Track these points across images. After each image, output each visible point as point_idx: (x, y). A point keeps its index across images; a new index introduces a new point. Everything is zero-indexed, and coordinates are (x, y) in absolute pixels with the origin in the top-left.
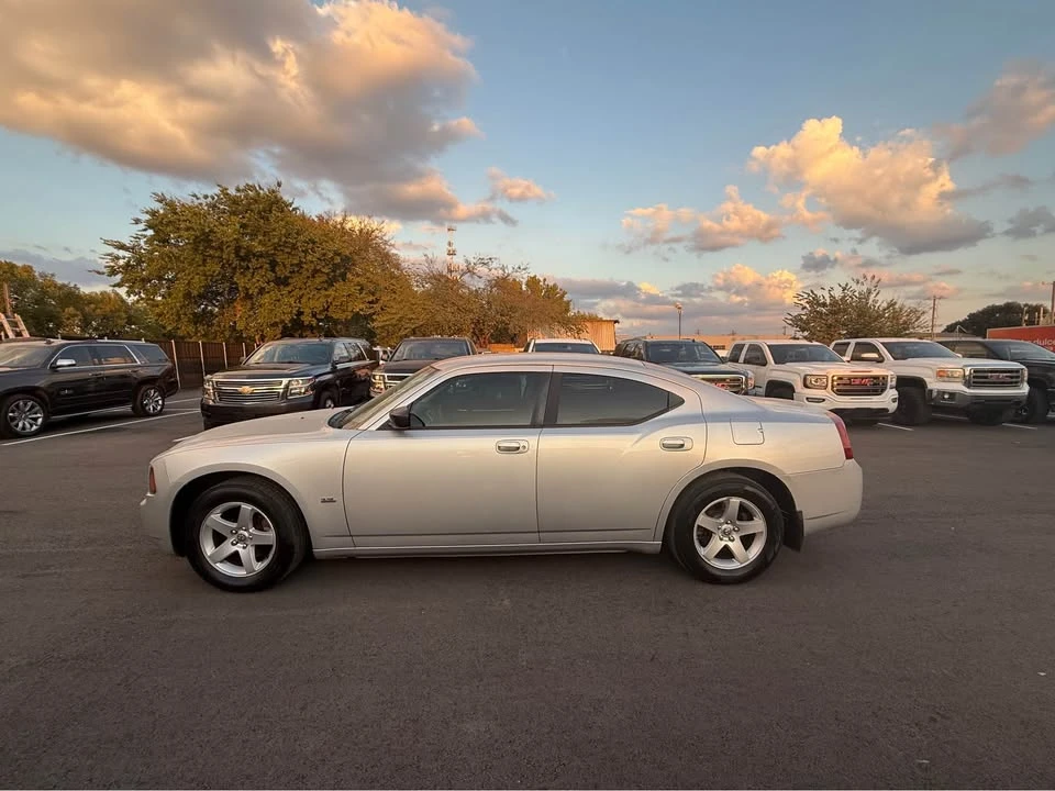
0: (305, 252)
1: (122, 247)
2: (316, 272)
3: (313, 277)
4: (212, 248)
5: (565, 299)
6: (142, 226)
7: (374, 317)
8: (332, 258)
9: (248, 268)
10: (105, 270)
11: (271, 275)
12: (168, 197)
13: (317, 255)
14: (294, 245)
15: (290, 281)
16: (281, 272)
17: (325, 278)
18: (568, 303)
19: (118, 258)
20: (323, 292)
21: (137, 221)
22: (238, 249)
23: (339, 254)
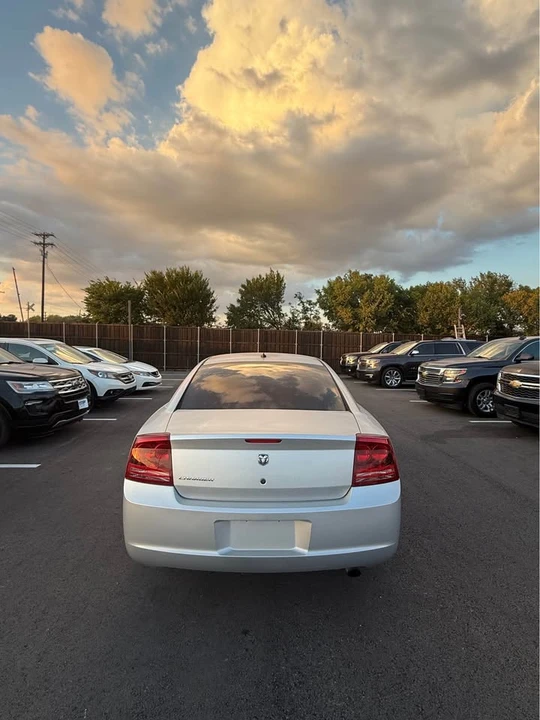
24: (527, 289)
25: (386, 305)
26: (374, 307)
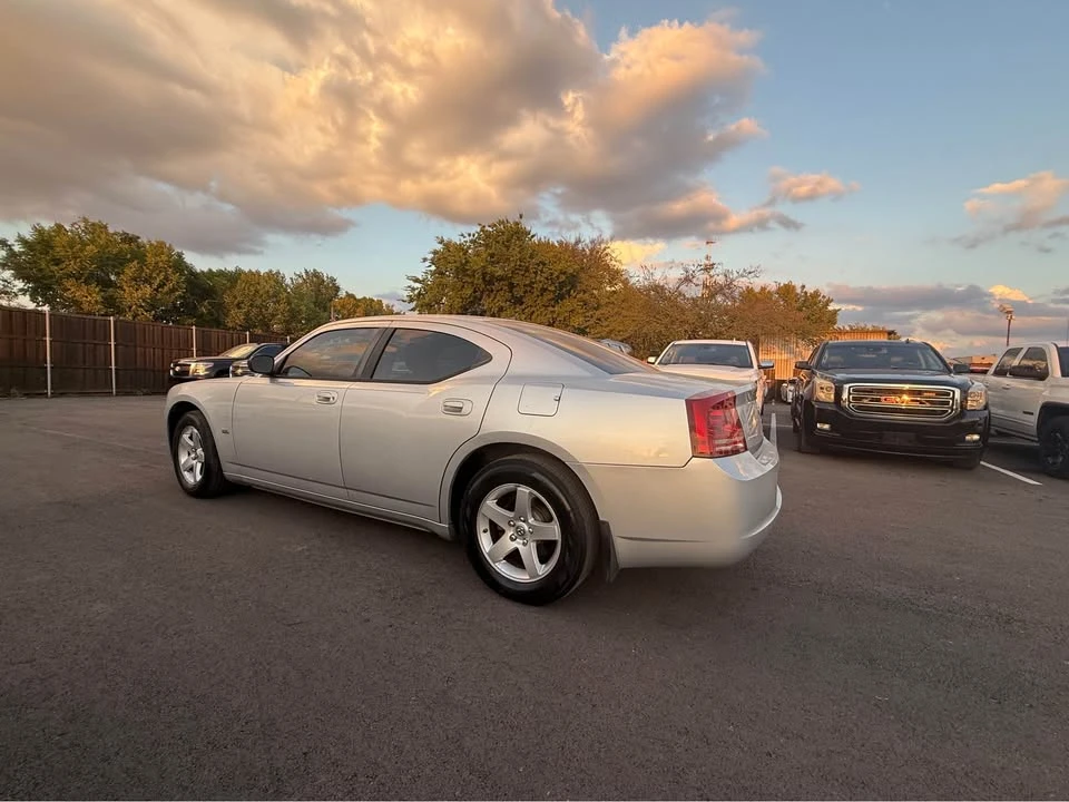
0: (536, 273)
1: (417, 280)
2: (544, 290)
3: (542, 295)
4: (468, 275)
5: (830, 308)
6: (427, 263)
7: (588, 330)
8: (558, 277)
9: (492, 291)
10: (406, 299)
11: (508, 295)
12: (445, 239)
13: (545, 275)
14: (527, 268)
15: (524, 300)
16: (518, 292)
17: (552, 296)
18: (835, 312)
19: (413, 289)
20: (551, 309)
21: (425, 260)
22: (484, 275)
23: (564, 273)
24: (352, 296)
25: (173, 290)
26: (148, 290)
